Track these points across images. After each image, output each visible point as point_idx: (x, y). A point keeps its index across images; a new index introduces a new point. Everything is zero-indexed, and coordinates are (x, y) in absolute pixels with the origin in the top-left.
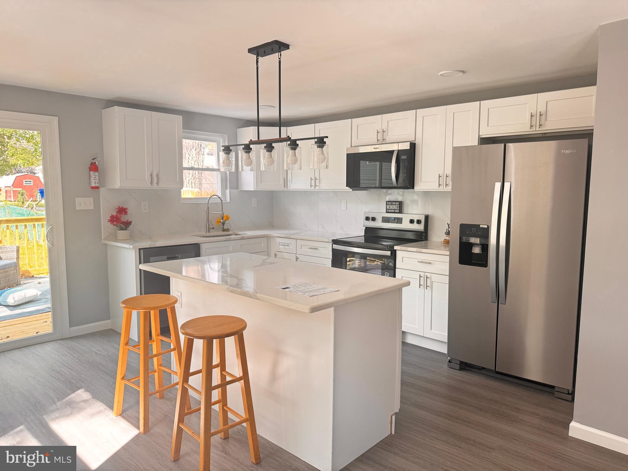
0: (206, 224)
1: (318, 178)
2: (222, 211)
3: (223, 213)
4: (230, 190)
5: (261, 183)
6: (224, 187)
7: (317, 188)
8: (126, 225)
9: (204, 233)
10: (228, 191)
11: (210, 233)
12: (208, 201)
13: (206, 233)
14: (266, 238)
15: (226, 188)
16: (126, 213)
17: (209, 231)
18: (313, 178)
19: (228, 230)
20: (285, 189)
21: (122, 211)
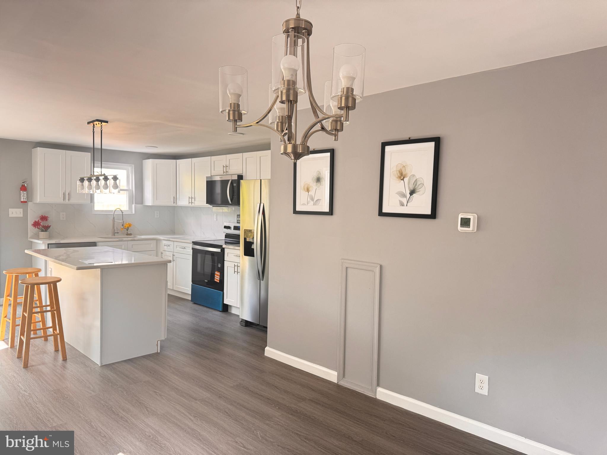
0: (112, 230)
1: (194, 197)
2: (123, 220)
3: (123, 221)
4: (135, 205)
5: (157, 200)
6: (131, 202)
7: (193, 204)
8: (46, 228)
9: (110, 236)
10: (133, 206)
11: (115, 236)
12: (114, 213)
13: (112, 236)
14: (155, 241)
15: (133, 204)
16: (47, 220)
17: (114, 235)
18: (190, 197)
19: (131, 234)
20: (175, 205)
21: (44, 218)
